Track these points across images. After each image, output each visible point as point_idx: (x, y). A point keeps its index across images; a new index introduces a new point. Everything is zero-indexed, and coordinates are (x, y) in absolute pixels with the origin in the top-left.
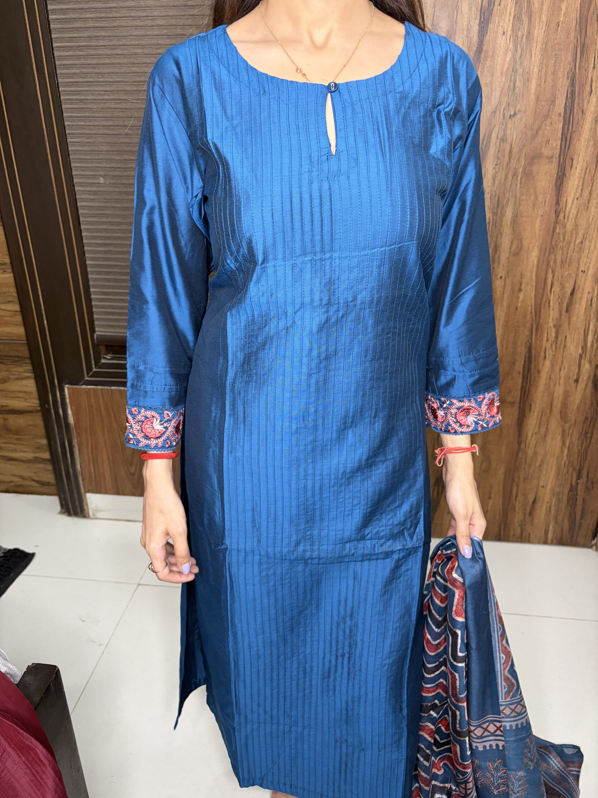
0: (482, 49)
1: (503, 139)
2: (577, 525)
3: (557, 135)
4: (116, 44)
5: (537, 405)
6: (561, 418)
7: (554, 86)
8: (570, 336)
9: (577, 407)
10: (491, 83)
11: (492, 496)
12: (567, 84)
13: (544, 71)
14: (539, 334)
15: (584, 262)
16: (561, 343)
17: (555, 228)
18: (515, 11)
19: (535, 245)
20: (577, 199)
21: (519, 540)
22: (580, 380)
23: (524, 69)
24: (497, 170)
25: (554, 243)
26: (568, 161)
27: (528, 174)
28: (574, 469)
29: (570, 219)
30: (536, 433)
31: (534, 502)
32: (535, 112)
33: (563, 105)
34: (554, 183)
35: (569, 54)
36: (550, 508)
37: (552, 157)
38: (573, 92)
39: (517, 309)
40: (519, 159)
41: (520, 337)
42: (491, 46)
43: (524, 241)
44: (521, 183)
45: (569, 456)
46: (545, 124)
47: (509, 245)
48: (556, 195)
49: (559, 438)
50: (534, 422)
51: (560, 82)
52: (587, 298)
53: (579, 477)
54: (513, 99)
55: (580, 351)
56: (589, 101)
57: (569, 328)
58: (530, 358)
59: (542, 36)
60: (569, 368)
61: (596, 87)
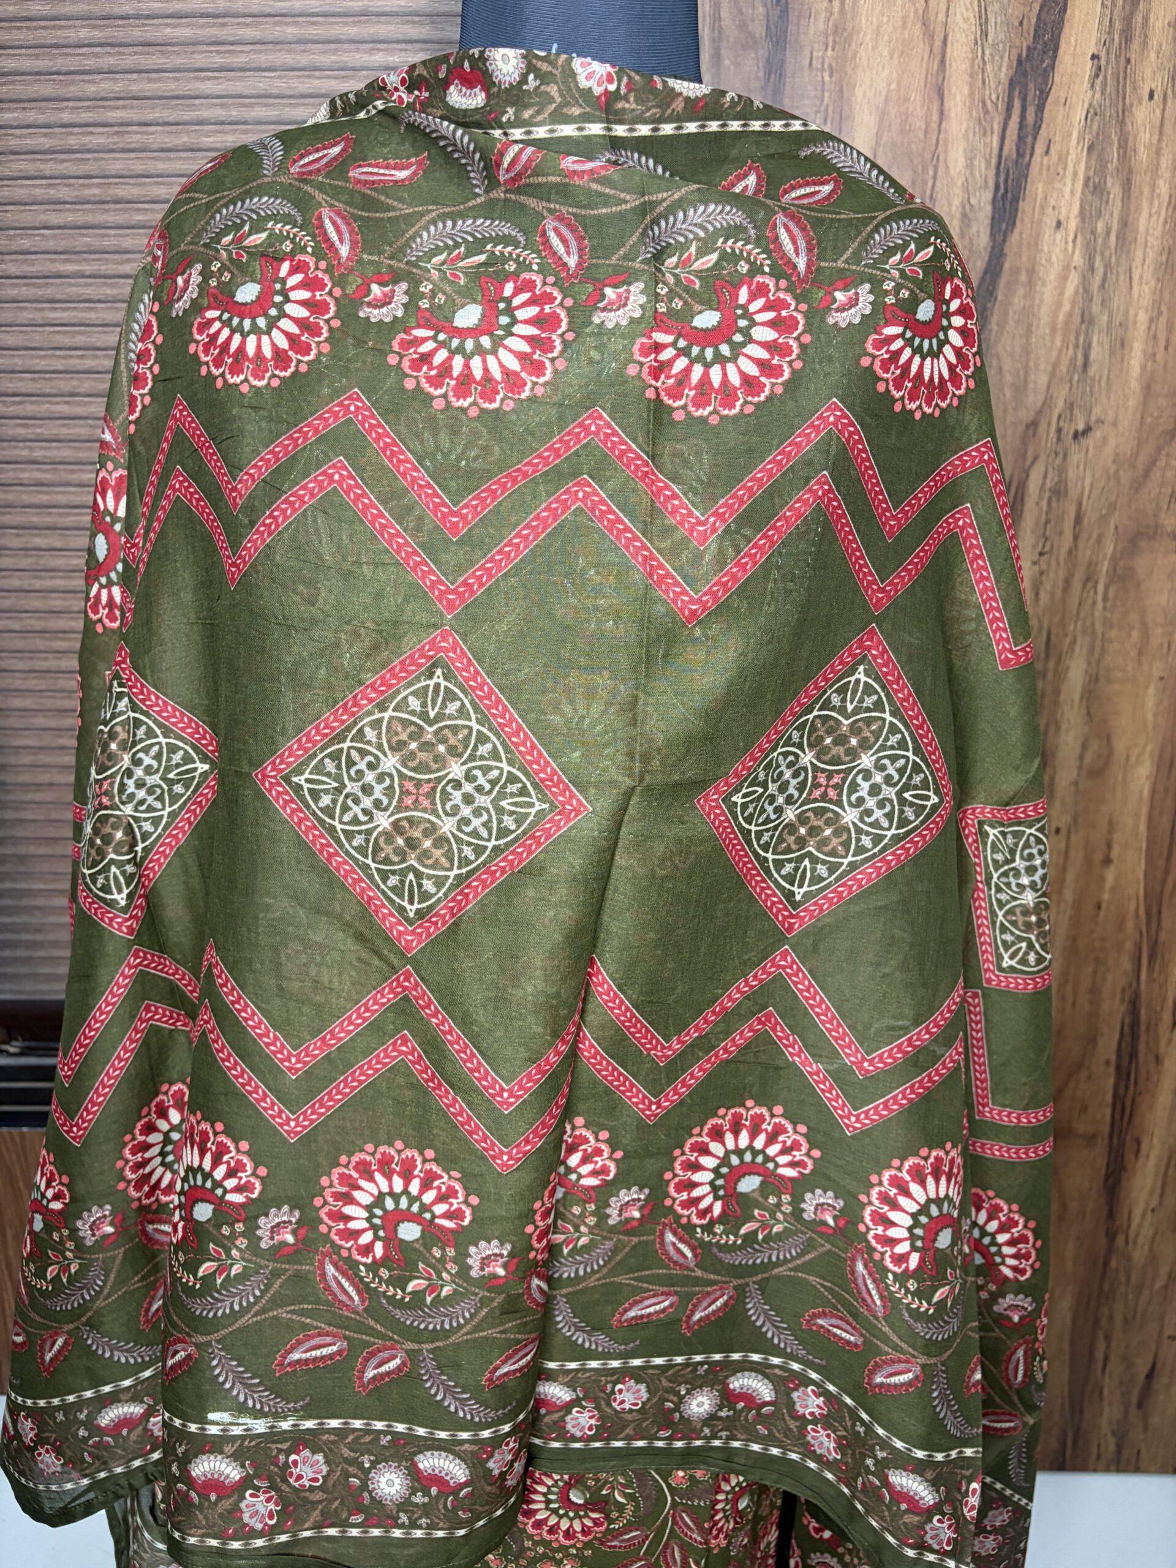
0: (1002, 266)
1: (1058, 492)
5: (1156, 1141)
10: (1027, 352)
13: (1163, 320)
14: (1157, 966)
18: (1088, 168)
19: (1144, 751)
23: (1110, 316)
24: (1044, 567)
27: (1124, 577)
30: (1153, 1210)
31: (1150, 1376)
32: (1142, 424)
39: (1099, 907)
41: (1110, 977)
42: (1024, 258)
43: (1115, 741)
44: (1105, 599)
46: (1168, 455)
47: (1078, 751)
50: (1149, 1182)
54: (1084, 392)
58: (1135, 1024)
59: (1158, 232)
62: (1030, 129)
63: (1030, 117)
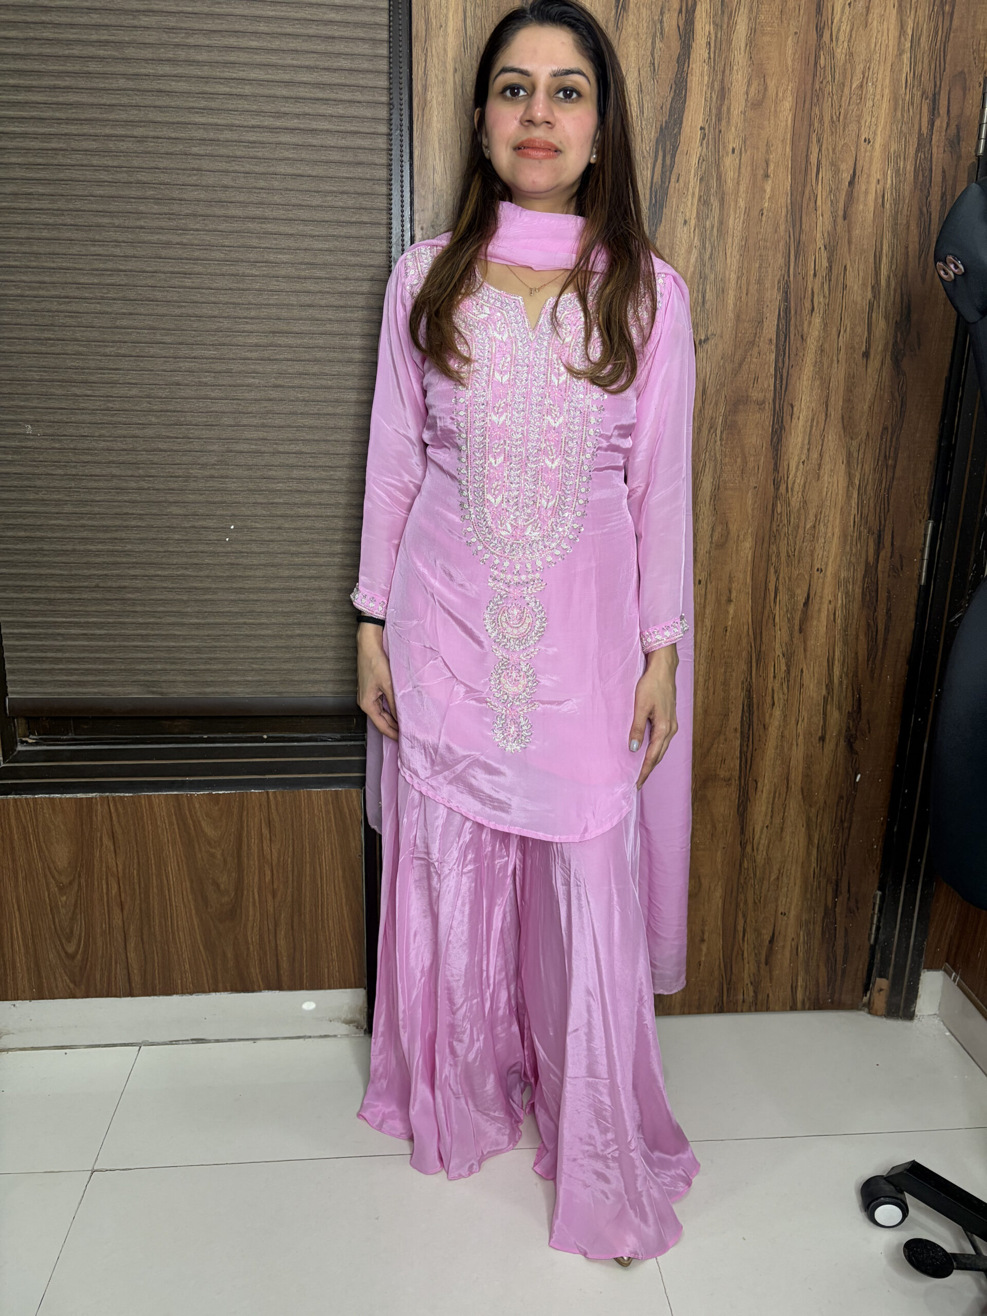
2: (839, 972)
3: (769, 371)
4: (63, 207)
5: (766, 781)
6: (803, 797)
7: (760, 301)
8: (807, 669)
9: (827, 781)
11: (706, 937)
12: (779, 299)
13: (744, 278)
14: (761, 669)
15: (820, 556)
16: (795, 681)
17: (774, 506)
18: (700, 191)
19: (747, 533)
20: (803, 462)
21: (753, 1009)
22: (827, 737)
23: (716, 275)
25: (774, 528)
26: (787, 409)
27: (731, 427)
28: (829, 881)
29: (795, 492)
30: (767, 827)
31: (771, 941)
32: (736, 338)
33: (775, 327)
34: (769, 440)
35: (779, 255)
36: (797, 948)
37: (764, 402)
38: (787, 310)
39: (726, 630)
40: (716, 404)
41: (734, 675)
42: (668, 240)
43: (730, 526)
44: (721, 440)
45: (819, 860)
46: (751, 355)
47: (710, 532)
48: (773, 457)
49: (802, 831)
50: (764, 808)
51: (768, 294)
52: (828, 610)
53: (836, 893)
54: (704, 316)
55: (824, 692)
56: (810, 323)
57: (805, 658)
58: (750, 705)
59: (739, 228)
60: (810, 719)
61: (819, 303)
62: (668, 168)
63: (668, 162)
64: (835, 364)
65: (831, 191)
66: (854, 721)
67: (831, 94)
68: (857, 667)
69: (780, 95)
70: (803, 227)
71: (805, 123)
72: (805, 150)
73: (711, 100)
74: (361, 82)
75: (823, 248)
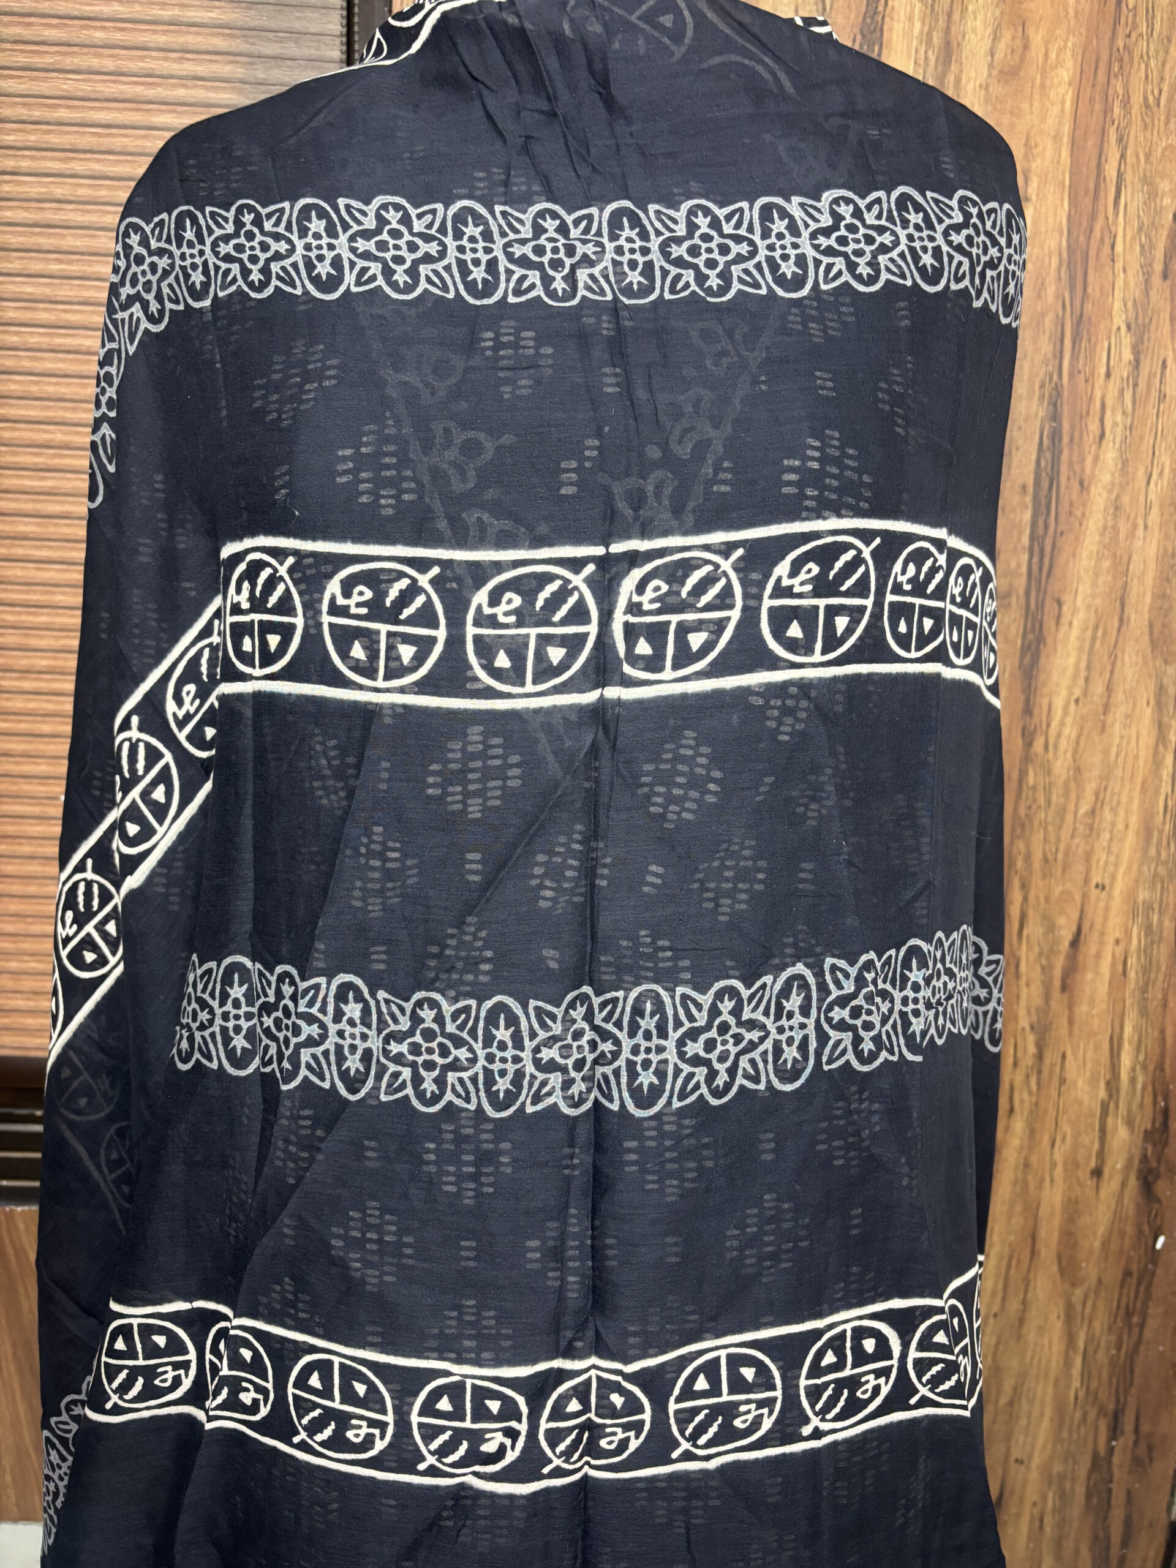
3: (1019, 540)
6: (1062, 1271)
8: (1075, 1054)
9: (1103, 1244)
12: (1041, 414)
15: (1102, 863)
16: (1051, 1073)
22: (1107, 1170)
25: (1022, 812)
26: (1050, 608)
28: (1102, 1411)
29: (1060, 753)
30: (995, 1315)
33: (1032, 466)
34: (1016, 660)
35: (1044, 339)
36: (1041, 1520)
37: (1008, 595)
38: (1056, 434)
45: (1085, 1377)
48: (1023, 691)
49: (1057, 1327)
51: (1022, 407)
52: (1114, 955)
53: (1115, 1431)
55: (1102, 1094)
56: (1096, 459)
57: (1071, 1033)
60: (1076, 1136)
61: (1115, 424)
64: (1140, 533)
65: (1140, 229)
66: (1154, 1145)
67: (1146, 58)
68: (1163, 1054)
69: (1053, 56)
70: (1090, 290)
71: (1098, 107)
72: (1095, 156)
73: (926, 64)
74: (297, 25)
75: (1124, 328)
